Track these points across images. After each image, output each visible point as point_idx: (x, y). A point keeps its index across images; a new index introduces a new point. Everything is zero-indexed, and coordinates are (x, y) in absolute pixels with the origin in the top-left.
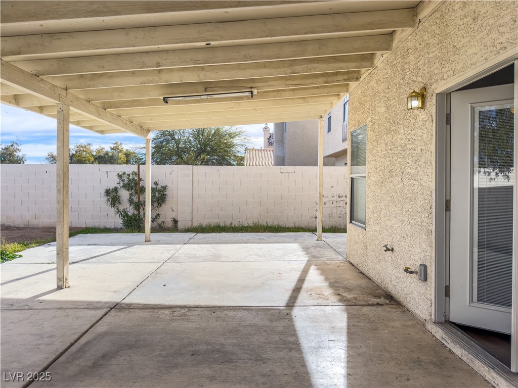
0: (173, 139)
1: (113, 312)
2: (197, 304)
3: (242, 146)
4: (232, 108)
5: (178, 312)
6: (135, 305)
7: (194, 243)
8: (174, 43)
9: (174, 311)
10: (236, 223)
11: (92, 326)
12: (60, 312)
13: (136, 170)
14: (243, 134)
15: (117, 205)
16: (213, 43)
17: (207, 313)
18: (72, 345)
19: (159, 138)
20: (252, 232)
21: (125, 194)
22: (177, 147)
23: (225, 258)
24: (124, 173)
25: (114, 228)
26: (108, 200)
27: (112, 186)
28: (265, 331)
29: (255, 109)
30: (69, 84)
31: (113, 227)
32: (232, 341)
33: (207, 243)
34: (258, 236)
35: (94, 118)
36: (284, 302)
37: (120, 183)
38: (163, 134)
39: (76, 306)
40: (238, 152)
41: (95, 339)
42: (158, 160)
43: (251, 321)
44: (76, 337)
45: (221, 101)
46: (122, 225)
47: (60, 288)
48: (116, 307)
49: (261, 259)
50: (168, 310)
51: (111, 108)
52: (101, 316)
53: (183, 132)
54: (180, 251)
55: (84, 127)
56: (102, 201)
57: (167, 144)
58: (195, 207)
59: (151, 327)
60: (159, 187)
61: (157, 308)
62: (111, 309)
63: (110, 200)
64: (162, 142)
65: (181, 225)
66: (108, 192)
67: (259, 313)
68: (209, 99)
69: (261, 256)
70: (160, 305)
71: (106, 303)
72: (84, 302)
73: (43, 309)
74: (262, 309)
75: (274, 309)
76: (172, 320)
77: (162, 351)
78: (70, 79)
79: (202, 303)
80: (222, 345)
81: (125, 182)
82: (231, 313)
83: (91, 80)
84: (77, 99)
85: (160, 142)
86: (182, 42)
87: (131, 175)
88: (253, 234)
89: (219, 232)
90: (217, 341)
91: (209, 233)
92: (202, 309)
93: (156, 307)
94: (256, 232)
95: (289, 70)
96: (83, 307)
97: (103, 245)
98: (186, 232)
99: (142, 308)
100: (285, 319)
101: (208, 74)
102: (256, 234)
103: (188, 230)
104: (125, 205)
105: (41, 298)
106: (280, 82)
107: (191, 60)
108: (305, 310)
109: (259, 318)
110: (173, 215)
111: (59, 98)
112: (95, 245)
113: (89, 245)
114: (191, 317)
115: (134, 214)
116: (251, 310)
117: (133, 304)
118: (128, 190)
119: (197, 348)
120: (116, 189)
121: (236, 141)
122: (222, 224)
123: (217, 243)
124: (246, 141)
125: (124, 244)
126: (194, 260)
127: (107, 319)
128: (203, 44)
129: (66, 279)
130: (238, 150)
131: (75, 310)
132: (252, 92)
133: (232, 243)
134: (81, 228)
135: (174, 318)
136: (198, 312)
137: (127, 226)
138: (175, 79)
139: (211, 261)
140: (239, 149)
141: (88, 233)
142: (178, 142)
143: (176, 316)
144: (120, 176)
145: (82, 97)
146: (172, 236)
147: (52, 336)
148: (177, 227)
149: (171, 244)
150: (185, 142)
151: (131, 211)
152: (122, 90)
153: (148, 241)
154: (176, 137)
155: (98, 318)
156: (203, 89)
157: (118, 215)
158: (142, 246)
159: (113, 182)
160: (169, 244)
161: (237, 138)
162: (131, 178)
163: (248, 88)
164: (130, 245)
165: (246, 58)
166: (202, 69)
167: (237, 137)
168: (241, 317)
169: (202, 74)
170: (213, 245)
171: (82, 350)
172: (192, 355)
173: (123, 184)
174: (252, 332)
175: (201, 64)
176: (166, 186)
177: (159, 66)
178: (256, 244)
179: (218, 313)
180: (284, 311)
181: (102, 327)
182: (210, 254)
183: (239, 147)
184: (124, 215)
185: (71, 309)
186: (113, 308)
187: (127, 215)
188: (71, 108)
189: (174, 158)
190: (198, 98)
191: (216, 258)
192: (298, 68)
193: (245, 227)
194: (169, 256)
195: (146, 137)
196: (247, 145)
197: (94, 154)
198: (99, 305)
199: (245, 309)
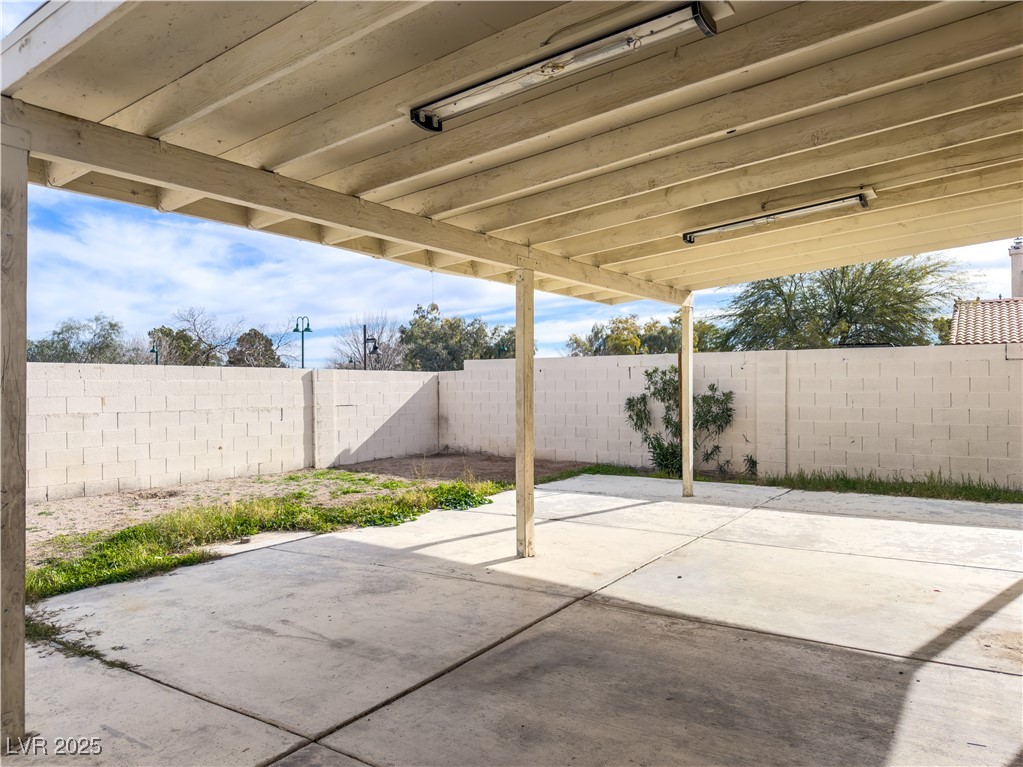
0: (778, 295)
1: (578, 605)
2: (721, 618)
3: (943, 295)
4: (839, 229)
5: (679, 626)
6: (616, 601)
7: (773, 509)
8: (661, 147)
9: (673, 623)
10: (884, 474)
11: (540, 620)
12: (507, 592)
13: (676, 365)
14: (944, 269)
15: (645, 426)
16: (739, 128)
17: (731, 637)
18: (502, 641)
19: (751, 296)
20: (921, 495)
21: (658, 408)
22: (788, 311)
23: (825, 545)
24: (655, 371)
25: (643, 467)
26: (630, 416)
27: (637, 393)
28: (829, 692)
29: (900, 224)
30: (533, 236)
31: (639, 465)
32: (752, 695)
33: (802, 511)
34: (933, 505)
35: (578, 283)
36: (908, 649)
37: (649, 388)
38: (759, 286)
39: (531, 586)
40: (933, 310)
41: (535, 640)
42: (748, 339)
43: (811, 670)
44: (511, 631)
45: (806, 222)
46: (651, 462)
47: (520, 555)
48: (587, 598)
49: (909, 556)
50: (665, 619)
51: (606, 262)
52: (557, 607)
53: (801, 279)
54: (739, 521)
55: (580, 297)
56: (622, 418)
57: (766, 305)
58: (793, 435)
59: (625, 641)
60: (718, 394)
61: (650, 613)
62: (578, 599)
63: (635, 417)
64: (754, 303)
65: (761, 470)
66: (631, 403)
67: (838, 658)
68: (771, 222)
69: (910, 550)
70: (657, 608)
71: (573, 589)
72: (544, 582)
73: (488, 583)
74: (848, 653)
75: (876, 658)
76: (663, 637)
77: (623, 680)
78: (533, 227)
79: (732, 619)
80: (730, 696)
81: (658, 386)
82: (776, 647)
83: (562, 225)
84: (546, 256)
85: (752, 303)
86: (675, 142)
87: (667, 373)
88: (924, 500)
89: (841, 491)
90: (725, 687)
91: (818, 490)
92: (726, 629)
93: (648, 610)
94: (933, 497)
95: (938, 139)
96: (540, 589)
97: (611, 495)
98: (770, 486)
99: (625, 608)
100: (890, 681)
101: (756, 179)
102: (930, 500)
103: (773, 482)
104: (659, 429)
105: (491, 567)
106: (929, 165)
107: (709, 164)
108: (950, 672)
109: (830, 667)
110: (748, 450)
111: (517, 261)
112: (600, 493)
113: (591, 493)
114: (698, 639)
115: (671, 445)
116: (823, 650)
117: (613, 598)
118: (663, 400)
119: (683, 690)
120: (644, 399)
121: (928, 284)
122: (852, 475)
123: (824, 513)
124: (954, 283)
125: (645, 496)
126: (756, 540)
127: (565, 615)
128: (723, 133)
129: (530, 543)
130: (933, 306)
131: (528, 592)
132: (861, 197)
133: (858, 516)
134: (589, 463)
135: (669, 634)
136: (714, 633)
137: (660, 465)
138: (695, 199)
139: (793, 546)
140: (934, 303)
141: (598, 472)
142: (788, 300)
143: (674, 632)
144: (649, 375)
145: (557, 252)
146: (739, 490)
147: (482, 624)
148: (755, 474)
149: (728, 505)
150: (804, 299)
151: (667, 439)
152: (616, 232)
153: (687, 496)
154: (785, 289)
155: (552, 610)
156: (759, 206)
157: (646, 444)
158: (675, 504)
159: (638, 387)
160: (724, 504)
161: (930, 278)
162: (668, 377)
163: (855, 188)
164: (655, 499)
165: (815, 140)
166: (745, 171)
167: (930, 276)
168: (793, 659)
169: (744, 182)
170: (812, 516)
171: (511, 652)
172: (668, 699)
173: (655, 388)
174: (800, 689)
175: (727, 167)
176: (731, 392)
177: (654, 186)
178: (915, 523)
179: (753, 643)
180: (898, 666)
181: (552, 625)
182: (797, 533)
183: (936, 298)
184: (656, 445)
185: (523, 589)
186: (582, 599)
187: (660, 446)
188: (536, 272)
189: (782, 333)
190: (749, 225)
191: (806, 542)
192: (959, 131)
193: (905, 484)
194: (713, 526)
195: (681, 303)
196: (957, 293)
197: (642, 332)
198: (564, 590)
199: (810, 647)
